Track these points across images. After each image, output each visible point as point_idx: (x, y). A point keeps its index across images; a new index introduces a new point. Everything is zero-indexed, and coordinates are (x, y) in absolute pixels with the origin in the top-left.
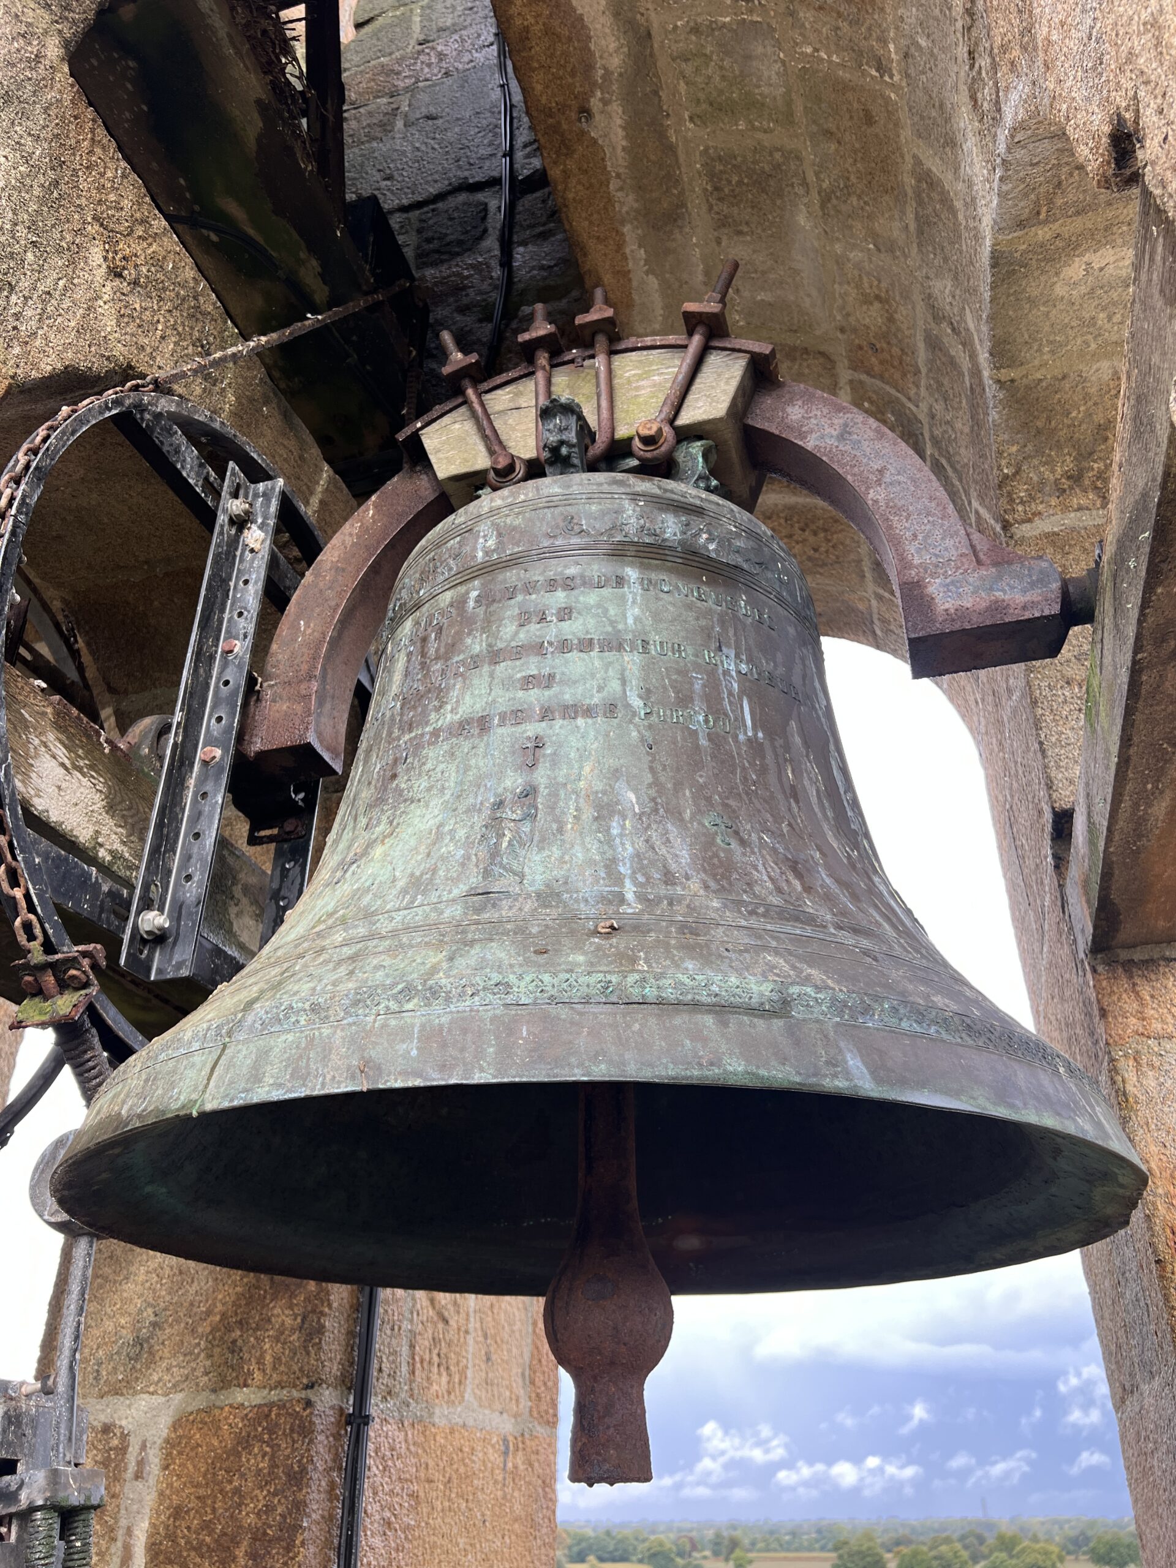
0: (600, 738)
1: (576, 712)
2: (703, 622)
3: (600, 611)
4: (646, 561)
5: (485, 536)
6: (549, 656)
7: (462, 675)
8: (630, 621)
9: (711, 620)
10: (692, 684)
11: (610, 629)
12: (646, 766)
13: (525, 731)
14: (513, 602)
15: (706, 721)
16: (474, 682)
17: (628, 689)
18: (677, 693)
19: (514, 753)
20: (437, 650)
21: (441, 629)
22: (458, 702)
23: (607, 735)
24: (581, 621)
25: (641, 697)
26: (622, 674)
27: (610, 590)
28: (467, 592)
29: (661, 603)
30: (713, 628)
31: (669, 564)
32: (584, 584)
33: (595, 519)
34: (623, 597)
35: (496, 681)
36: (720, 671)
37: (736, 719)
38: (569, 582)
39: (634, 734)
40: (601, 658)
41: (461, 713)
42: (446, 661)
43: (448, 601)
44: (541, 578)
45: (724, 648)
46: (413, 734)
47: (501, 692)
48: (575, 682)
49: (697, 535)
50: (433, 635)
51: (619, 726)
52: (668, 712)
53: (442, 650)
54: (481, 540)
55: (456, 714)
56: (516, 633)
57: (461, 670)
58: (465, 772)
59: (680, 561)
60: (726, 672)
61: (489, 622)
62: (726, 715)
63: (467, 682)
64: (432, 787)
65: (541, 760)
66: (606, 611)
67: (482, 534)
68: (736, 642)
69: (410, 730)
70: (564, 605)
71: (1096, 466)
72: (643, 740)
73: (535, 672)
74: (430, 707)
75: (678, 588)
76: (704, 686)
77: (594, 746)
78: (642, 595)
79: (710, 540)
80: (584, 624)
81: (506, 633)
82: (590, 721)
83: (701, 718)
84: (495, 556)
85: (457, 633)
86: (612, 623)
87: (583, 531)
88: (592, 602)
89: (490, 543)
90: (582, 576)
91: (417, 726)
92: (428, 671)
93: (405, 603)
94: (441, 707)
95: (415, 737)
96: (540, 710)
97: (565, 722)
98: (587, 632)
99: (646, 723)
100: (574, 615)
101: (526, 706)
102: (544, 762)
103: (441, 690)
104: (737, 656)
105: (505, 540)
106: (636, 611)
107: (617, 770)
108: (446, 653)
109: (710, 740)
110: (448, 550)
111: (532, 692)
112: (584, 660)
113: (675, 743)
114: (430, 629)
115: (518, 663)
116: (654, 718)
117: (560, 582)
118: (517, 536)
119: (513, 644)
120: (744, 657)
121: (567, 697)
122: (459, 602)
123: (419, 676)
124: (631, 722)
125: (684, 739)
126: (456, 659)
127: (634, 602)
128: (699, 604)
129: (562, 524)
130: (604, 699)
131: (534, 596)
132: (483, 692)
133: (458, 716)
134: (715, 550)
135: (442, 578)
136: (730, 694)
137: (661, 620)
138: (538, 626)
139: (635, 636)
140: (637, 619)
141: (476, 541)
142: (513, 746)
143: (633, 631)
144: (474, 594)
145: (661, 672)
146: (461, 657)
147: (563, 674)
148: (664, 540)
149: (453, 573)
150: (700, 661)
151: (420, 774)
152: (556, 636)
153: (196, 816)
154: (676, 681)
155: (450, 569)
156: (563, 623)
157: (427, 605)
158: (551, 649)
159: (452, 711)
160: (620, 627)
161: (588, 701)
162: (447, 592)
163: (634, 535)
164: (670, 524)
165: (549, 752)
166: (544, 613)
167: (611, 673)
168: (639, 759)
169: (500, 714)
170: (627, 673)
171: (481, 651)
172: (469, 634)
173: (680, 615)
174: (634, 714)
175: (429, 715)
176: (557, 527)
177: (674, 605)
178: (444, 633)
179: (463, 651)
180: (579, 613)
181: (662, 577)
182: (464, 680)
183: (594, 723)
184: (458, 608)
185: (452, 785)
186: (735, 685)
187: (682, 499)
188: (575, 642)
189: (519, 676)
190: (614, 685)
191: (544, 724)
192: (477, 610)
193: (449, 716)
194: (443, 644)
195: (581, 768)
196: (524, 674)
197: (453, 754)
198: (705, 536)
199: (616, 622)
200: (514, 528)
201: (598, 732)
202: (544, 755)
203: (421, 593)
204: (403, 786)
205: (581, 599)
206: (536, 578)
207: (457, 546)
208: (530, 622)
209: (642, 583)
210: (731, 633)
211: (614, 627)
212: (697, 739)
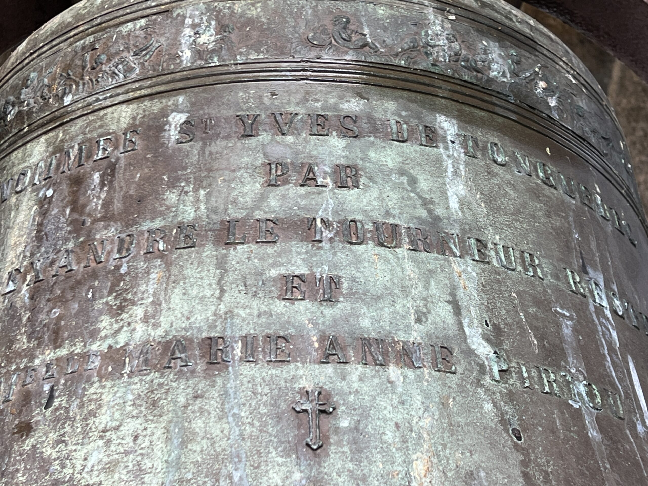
0: (433, 408)
1: (385, 354)
2: (557, 222)
3: (404, 179)
4: (467, 109)
5: (194, 26)
6: (326, 245)
7: (162, 255)
8: (454, 204)
9: (566, 218)
10: (559, 326)
11: (423, 213)
12: (517, 472)
13: (294, 379)
14: (253, 141)
15: (591, 395)
16: (188, 272)
17: (465, 322)
18: (541, 339)
19: (279, 418)
20: (107, 204)
21: (113, 167)
22: (156, 303)
23: (445, 405)
24: (374, 192)
25: (488, 340)
26: (453, 294)
27: (418, 148)
28: (164, 113)
29: (495, 181)
30: (570, 233)
31: (500, 120)
32: (374, 131)
33: (385, 29)
34: (438, 161)
35: (230, 277)
36: (592, 308)
37: (626, 393)
38: (349, 124)
39: (488, 407)
40: (414, 260)
41: (165, 325)
42: (128, 226)
43: (125, 122)
44: (301, 111)
45: (590, 270)
46: (63, 352)
47: (242, 299)
48: (379, 298)
49: (532, 81)
50: (96, 177)
51: (461, 389)
52: (534, 373)
53: (117, 205)
54: (188, 32)
55: (156, 326)
56: (263, 198)
57: (161, 246)
58: (183, 444)
59: (514, 117)
60: (599, 309)
61: (210, 170)
62: (613, 385)
63: (175, 270)
64: (116, 463)
65: (333, 439)
66: (413, 181)
67: (188, 21)
68: (603, 258)
69: (57, 344)
70: (343, 161)
72: (504, 422)
73: (303, 270)
74: (99, 304)
75: (515, 160)
76: (575, 330)
77: (426, 422)
78: (467, 164)
79: (549, 91)
80: (380, 198)
81: (244, 195)
82: (410, 373)
83: (582, 389)
84: (216, 61)
85: (145, 179)
86: (426, 203)
87: (366, 45)
88: (390, 164)
89: (203, 39)
90: (371, 119)
91: (72, 337)
92: (90, 238)
93: (30, 113)
94: (121, 309)
95: (69, 359)
96: (322, 338)
97: (369, 370)
98: (388, 214)
99: (502, 387)
100: (363, 180)
101: (292, 331)
102: (339, 443)
103: (121, 278)
104: (608, 287)
105: (233, 37)
106: (462, 189)
107: (470, 475)
108: (126, 211)
109: (602, 430)
110: (121, 36)
111: (301, 306)
112: (387, 261)
113: (554, 431)
114: (88, 165)
115: (270, 250)
116: (513, 380)
117: (334, 121)
118: (255, 34)
119: (259, 215)
120: (615, 287)
121: (365, 323)
122: (149, 128)
123: (70, 245)
124: (478, 383)
125: (567, 427)
126: (147, 225)
127: (456, 173)
128: (547, 190)
129: (330, 28)
130: (429, 335)
131: (290, 139)
132: (208, 293)
133: (160, 332)
134: (557, 108)
135: (111, 82)
136: (611, 349)
137: (499, 209)
138: (302, 190)
139: (463, 231)
140: (462, 202)
141: (178, 32)
142: (275, 405)
143: (461, 223)
144: (181, 118)
145: (512, 300)
146: (158, 223)
147: (354, 280)
148: (491, 81)
149: (133, 76)
150: (563, 286)
151: (85, 434)
152: (335, 212)
154: (535, 317)
155: (130, 70)
156: (345, 191)
157: (80, 123)
158: (327, 234)
159: (145, 320)
160: (440, 211)
161: (401, 336)
162: (124, 106)
163: (448, 66)
164: (495, 56)
165: (345, 423)
166: (310, 170)
167: (434, 289)
168: (505, 457)
169: (244, 339)
170: (460, 293)
171: (198, 218)
172: (172, 185)
173: (524, 205)
174: (482, 370)
175: (97, 320)
176: (324, 31)
177: (514, 188)
178: (119, 174)
179: (161, 214)
180: (370, 179)
181: (496, 140)
182: (168, 265)
183: (419, 379)
184: (146, 138)
185: (160, 465)
186: (614, 334)
187: (507, 22)
188: (369, 226)
189: (274, 273)
190: (443, 313)
191: (329, 369)
192: (186, 146)
193: (140, 328)
194: (118, 196)
195: (408, 463)
196: (283, 271)
197: (155, 404)
198: (542, 84)
199: (431, 202)
200: (250, 21)
201: (427, 396)
202: (337, 430)
203: (67, 100)
204: (48, 451)
205: (372, 154)
206: (292, 109)
207: (142, 34)
208: (286, 182)
209: (464, 145)
210: (593, 246)
211: (430, 212)
212: (584, 427)
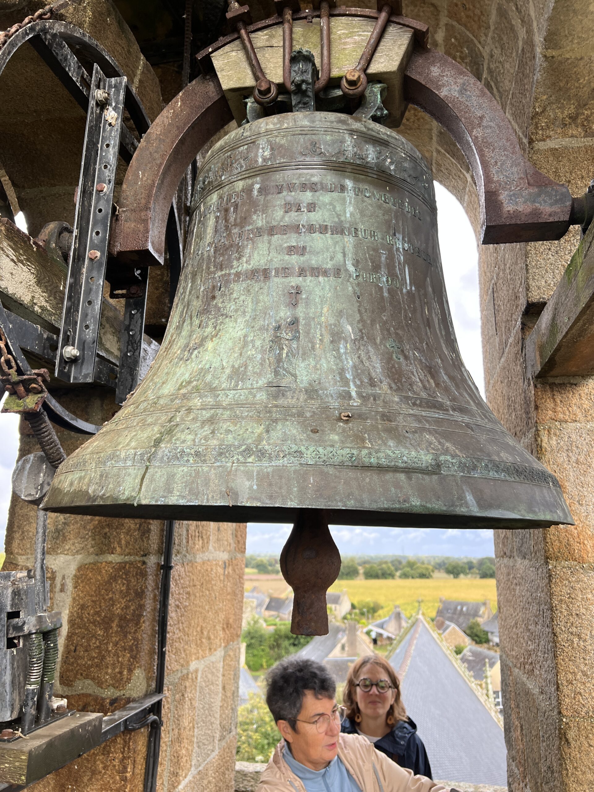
0: (332, 290)
1: (319, 273)
2: (386, 217)
3: (331, 207)
4: (358, 176)
5: (263, 148)
6: (303, 234)
7: (251, 239)
8: (348, 215)
9: (391, 215)
10: (380, 257)
11: (337, 220)
12: (356, 309)
13: (290, 282)
14: (281, 195)
15: (387, 281)
16: (259, 245)
17: (347, 259)
18: (372, 263)
19: (284, 295)
20: (235, 220)
21: (237, 205)
22: (250, 257)
23: (336, 289)
24: (320, 213)
25: (353, 265)
26: (344, 250)
27: (337, 194)
28: (253, 185)
29: (364, 204)
30: (391, 220)
31: (370, 178)
32: (322, 188)
33: (329, 145)
34: (344, 199)
35: (272, 247)
36: (395, 249)
37: (402, 279)
38: (314, 186)
39: (350, 288)
40: (332, 238)
41: (252, 264)
42: (241, 228)
43: (241, 188)
44: (297, 182)
45: (397, 234)
46: (223, 273)
47: (275, 255)
48: (318, 253)
49: (385, 160)
50: (232, 209)
51: (342, 283)
52: (368, 275)
53: (238, 220)
54: (261, 151)
55: (250, 264)
56: (283, 217)
57: (251, 236)
58: (257, 304)
59: (375, 176)
60: (398, 249)
61: (267, 207)
62: (397, 276)
63: (255, 245)
64: (238, 309)
65: (300, 301)
66: (334, 207)
67: (261, 146)
68: (403, 229)
69: (222, 271)
70: (311, 202)
71: (586, 112)
72: (355, 293)
73: (295, 244)
74: (233, 257)
75: (373, 194)
76: (386, 258)
77: (329, 295)
78: (355, 198)
79: (391, 163)
80: (322, 215)
81: (277, 216)
82: (326, 279)
83: (385, 279)
84: (270, 163)
85: (247, 211)
86: (338, 216)
87: (322, 153)
88: (327, 201)
89: (266, 153)
90: (321, 184)
91: (226, 268)
92: (230, 232)
93: (212, 182)
94: (240, 258)
95: (225, 275)
96: (299, 269)
97: (313, 278)
98: (324, 221)
99: (356, 282)
100: (317, 209)
101: (290, 266)
102: (302, 303)
103: (239, 247)
104: (403, 239)
105: (276, 153)
106: (351, 209)
107: (341, 311)
108: (241, 222)
109: (389, 293)
110: (239, 153)
111: (293, 257)
112: (322, 239)
113: (371, 295)
114: (230, 204)
115: (285, 237)
116: (360, 279)
117: (309, 185)
118: (283, 151)
119: (282, 224)
120: (406, 239)
121: (313, 262)
122: (248, 190)
123: (225, 235)
124: (348, 281)
125: (376, 293)
126: (248, 228)
127: (350, 203)
128: (385, 205)
129: (309, 147)
130: (334, 265)
131: (293, 193)
132: (265, 253)
133: (251, 266)
134: (394, 170)
135: (236, 172)
136: (399, 263)
137: (365, 215)
138: (296, 214)
139: (350, 225)
140: (352, 214)
141: (258, 151)
142: (284, 291)
143: (350, 222)
144: (257, 186)
145: (364, 250)
146: (250, 227)
147: (311, 247)
148: (367, 163)
149: (243, 169)
150: (385, 242)
151: (230, 300)
152: (307, 222)
153: (89, 291)
154: (372, 255)
155: (242, 167)
156: (310, 213)
157: (227, 187)
158: (304, 230)
159: (246, 262)
160: (343, 218)
161: (325, 266)
162: (240, 182)
163: (351, 159)
164: (371, 152)
165: (304, 297)
166: (299, 206)
167: (337, 248)
168: (353, 305)
169: (275, 269)
170: (346, 249)
171: (263, 226)
172: (255, 212)
173: (375, 212)
174: (350, 276)
175: (233, 262)
176: (307, 148)
177: (372, 205)
178: (239, 208)
179: (252, 224)
180: (320, 208)
181: (367, 187)
182: (253, 243)
183: (329, 280)
184: (247, 194)
185: (250, 310)
186: (402, 258)
187: (378, 135)
188: (318, 226)
189: (285, 245)
190: (339, 257)
191: (301, 279)
192: (259, 197)
193: (245, 265)
194: (239, 216)
195: (322, 308)
196: (288, 244)
197: (249, 291)
198: (389, 160)
199: (340, 215)
200: (282, 146)
201: (331, 286)
202: (301, 299)
203: (223, 178)
204: (220, 305)
205: (321, 198)
206: (294, 181)
207: (245, 151)
208: (291, 211)
209: (355, 191)
210: (400, 224)
211: (339, 219)
212: (383, 292)
